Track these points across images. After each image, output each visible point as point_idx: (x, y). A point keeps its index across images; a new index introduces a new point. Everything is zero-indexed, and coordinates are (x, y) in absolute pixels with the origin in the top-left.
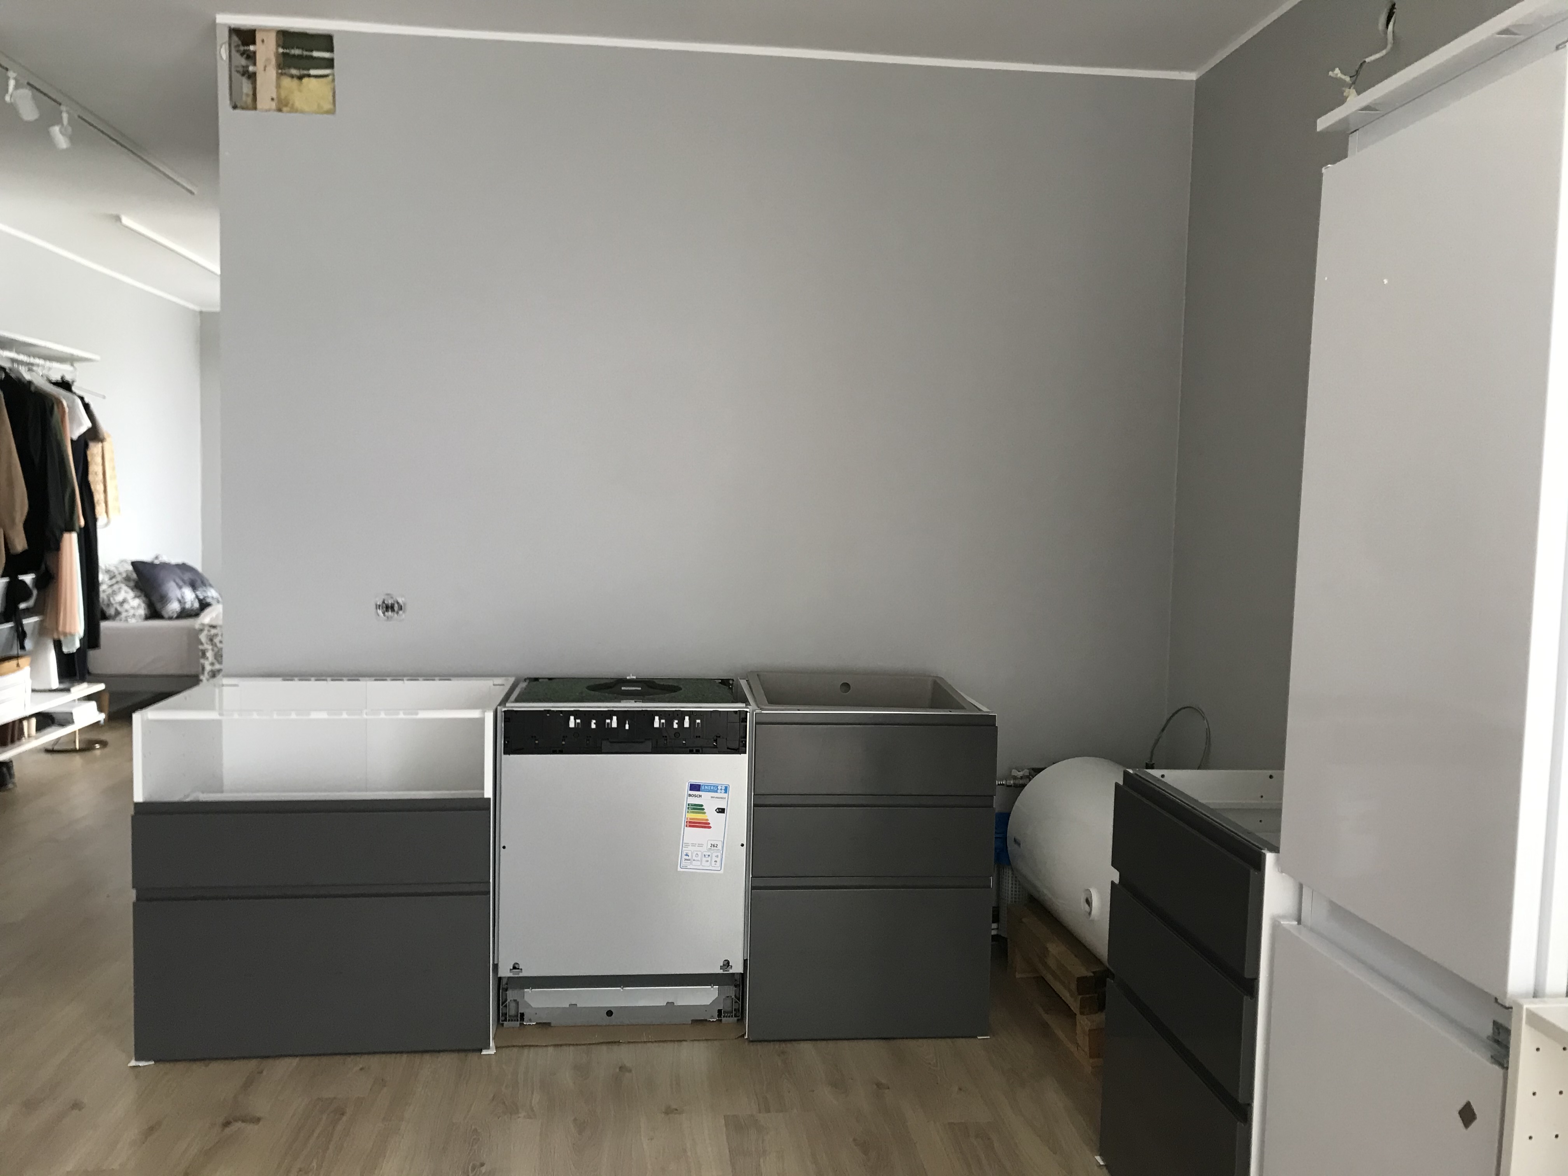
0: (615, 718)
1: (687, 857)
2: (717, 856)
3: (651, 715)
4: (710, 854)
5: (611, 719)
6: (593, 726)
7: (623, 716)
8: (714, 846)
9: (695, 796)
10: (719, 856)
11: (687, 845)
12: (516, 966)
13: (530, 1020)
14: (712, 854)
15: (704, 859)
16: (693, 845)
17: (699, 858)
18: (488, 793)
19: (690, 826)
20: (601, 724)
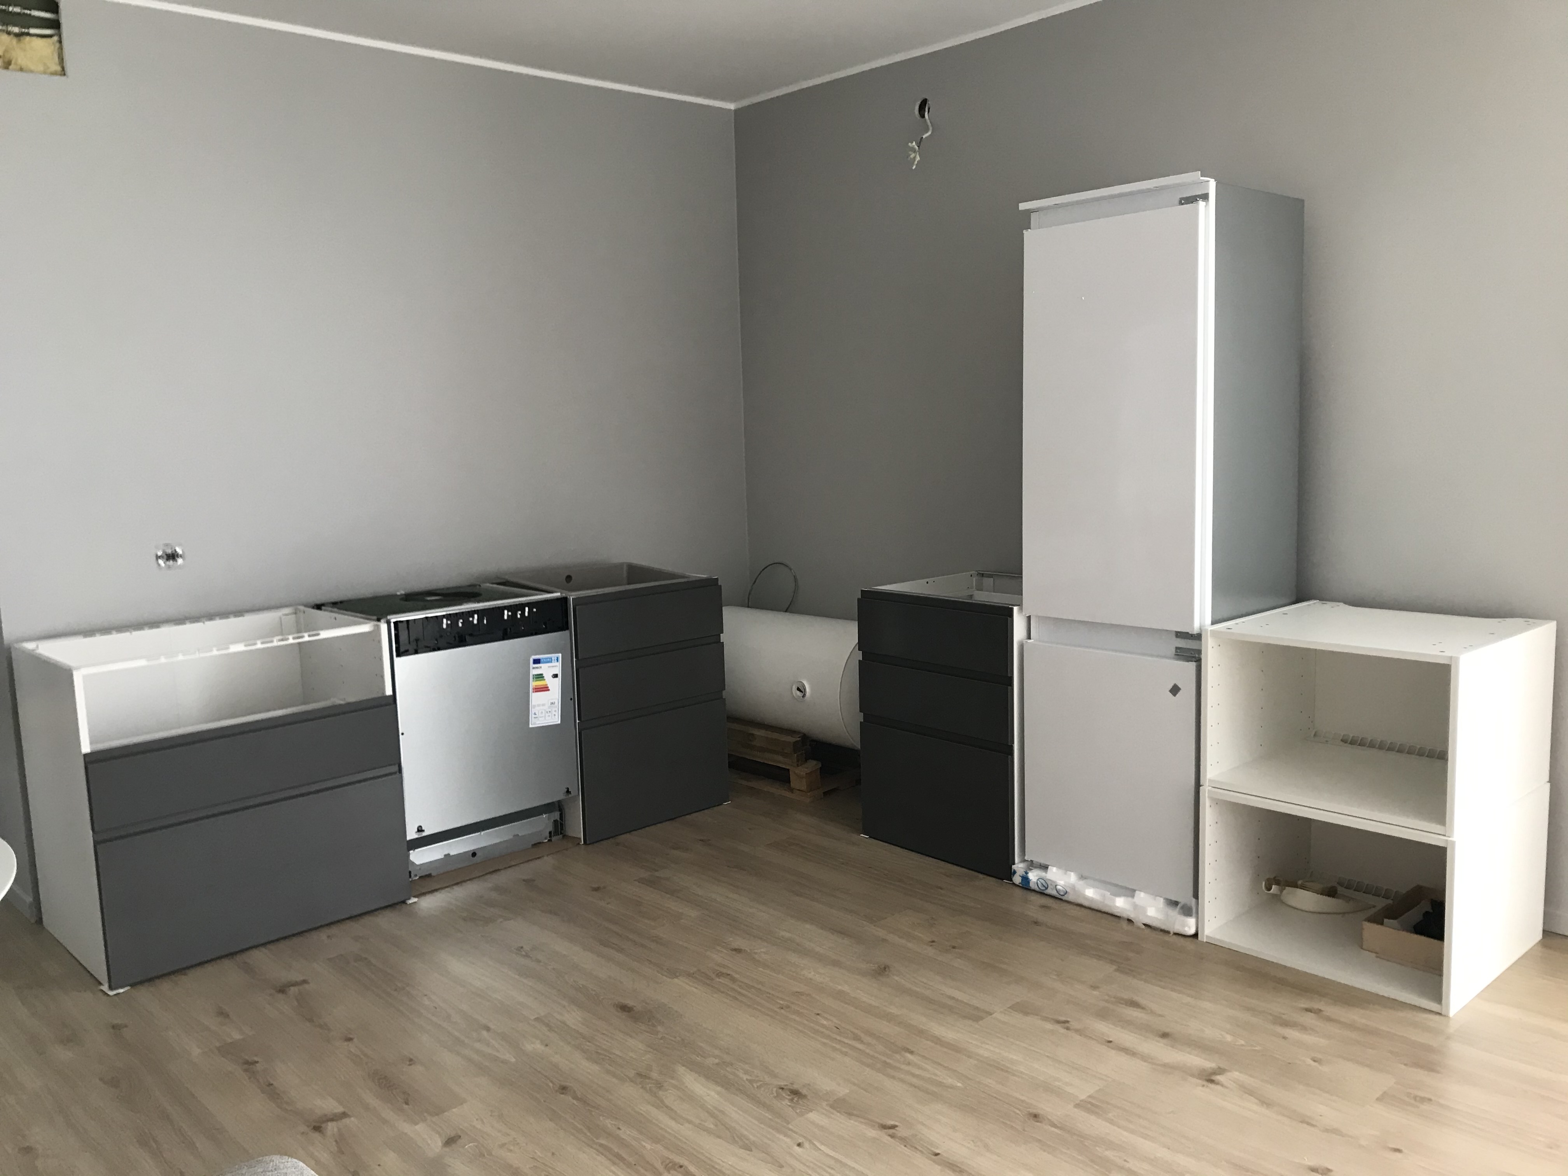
0: (476, 616)
1: (535, 716)
2: (555, 711)
3: (501, 609)
4: (550, 710)
5: (473, 618)
6: (460, 625)
7: (481, 613)
8: (552, 703)
9: (537, 668)
10: (557, 711)
11: (534, 706)
12: (420, 829)
13: (416, 876)
14: (552, 710)
15: (547, 715)
16: (539, 705)
17: (543, 715)
18: (389, 692)
19: (536, 692)
20: (466, 623)
